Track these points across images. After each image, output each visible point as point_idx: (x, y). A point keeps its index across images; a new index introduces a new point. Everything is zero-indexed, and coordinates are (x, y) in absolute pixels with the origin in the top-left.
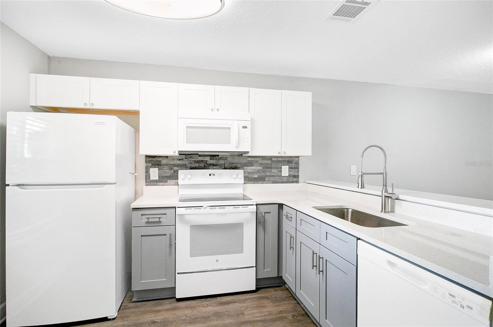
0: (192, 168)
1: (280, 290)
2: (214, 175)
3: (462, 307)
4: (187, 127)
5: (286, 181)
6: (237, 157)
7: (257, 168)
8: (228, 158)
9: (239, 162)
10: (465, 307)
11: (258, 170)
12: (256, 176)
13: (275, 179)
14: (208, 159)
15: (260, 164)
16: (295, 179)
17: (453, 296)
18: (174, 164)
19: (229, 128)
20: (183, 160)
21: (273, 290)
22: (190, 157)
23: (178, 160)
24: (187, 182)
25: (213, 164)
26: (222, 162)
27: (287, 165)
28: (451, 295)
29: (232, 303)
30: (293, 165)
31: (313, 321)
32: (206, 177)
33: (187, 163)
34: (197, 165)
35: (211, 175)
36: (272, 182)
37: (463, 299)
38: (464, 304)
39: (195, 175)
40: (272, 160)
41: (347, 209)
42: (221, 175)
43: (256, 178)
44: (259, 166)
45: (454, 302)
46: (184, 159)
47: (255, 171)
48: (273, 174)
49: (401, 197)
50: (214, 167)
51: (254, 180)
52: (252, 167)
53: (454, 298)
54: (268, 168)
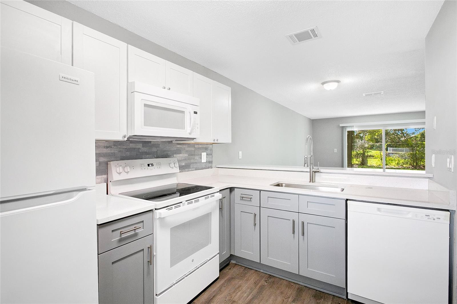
0: (123, 159)
1: (232, 267)
2: (152, 165)
3: (434, 219)
4: (145, 105)
5: (205, 167)
6: (168, 144)
7: (184, 155)
8: (160, 145)
9: (169, 149)
10: (436, 219)
11: (185, 158)
12: (184, 164)
13: (197, 165)
14: (140, 146)
15: (186, 151)
16: (210, 165)
17: (428, 216)
18: (99, 153)
19: (183, 112)
20: (111, 148)
21: (227, 270)
22: (119, 144)
23: (105, 148)
24: (124, 176)
25: (146, 152)
26: (154, 150)
27: (205, 152)
28: (427, 216)
29: (213, 298)
30: (209, 152)
31: (279, 278)
32: (145, 169)
33: (116, 151)
34: (128, 154)
35: (150, 165)
36: (195, 169)
37: (434, 215)
38: (435, 218)
39: (133, 167)
40: (195, 147)
41: (281, 184)
42: (159, 165)
43: (184, 165)
44: (186, 153)
45: (429, 218)
46: (113, 147)
47: (182, 159)
48: (196, 161)
49: (322, 170)
50: (147, 155)
51: (182, 169)
52: (180, 155)
53: (429, 217)
54: (192, 155)
